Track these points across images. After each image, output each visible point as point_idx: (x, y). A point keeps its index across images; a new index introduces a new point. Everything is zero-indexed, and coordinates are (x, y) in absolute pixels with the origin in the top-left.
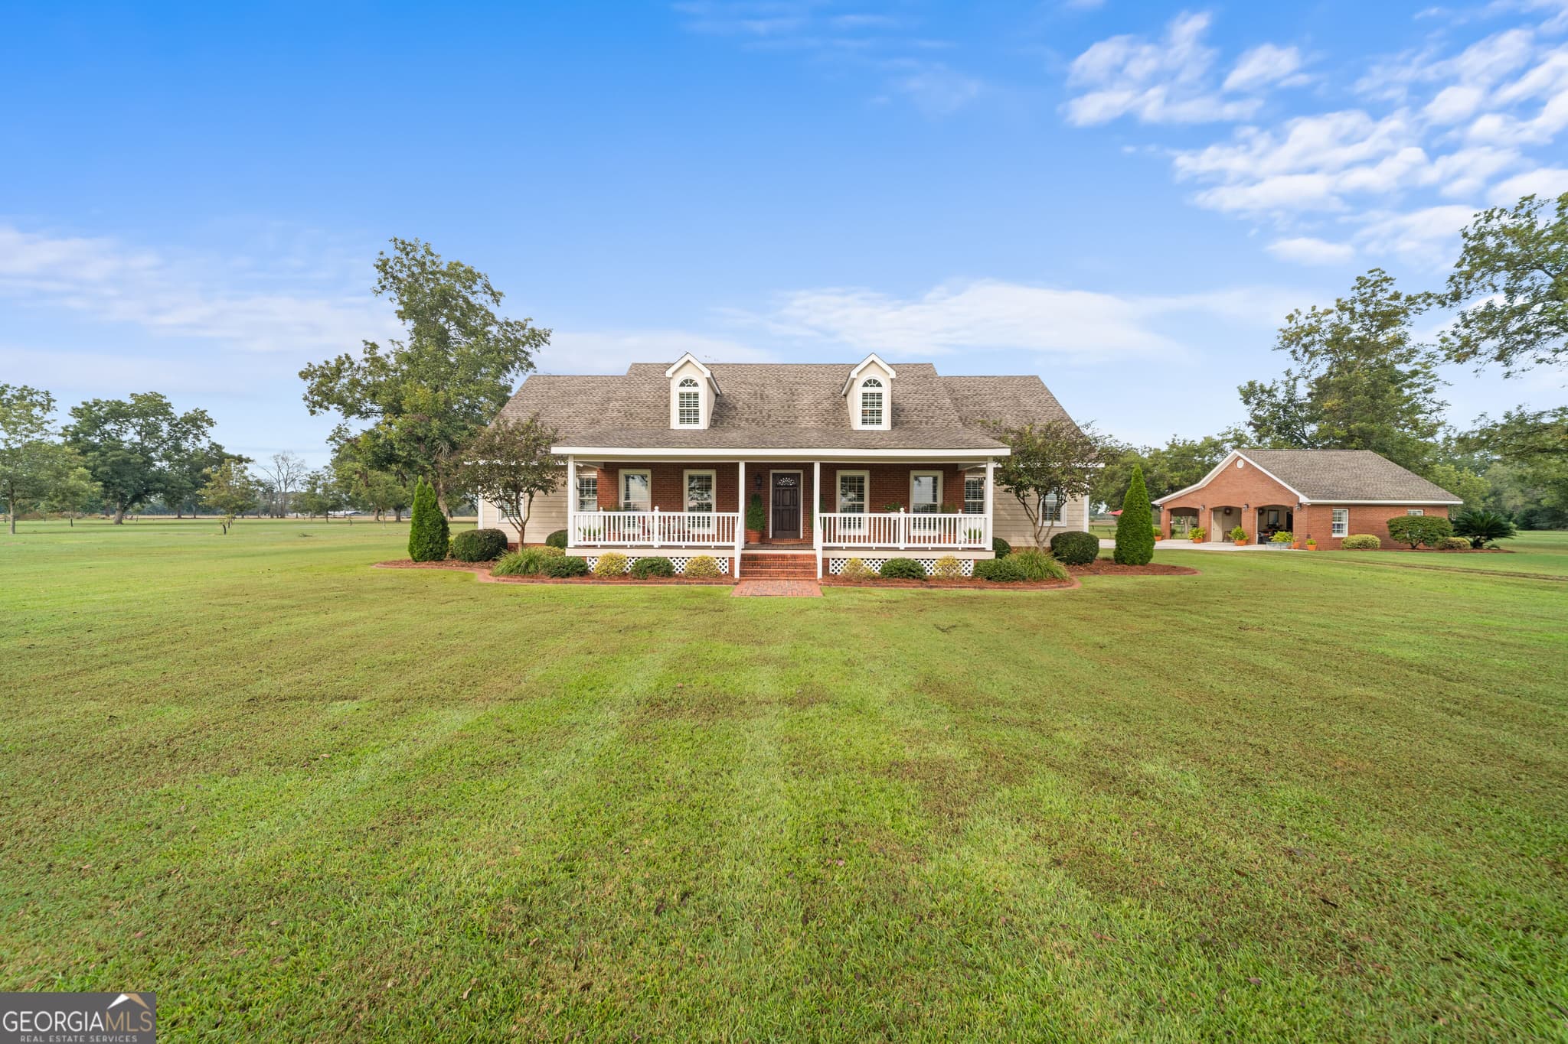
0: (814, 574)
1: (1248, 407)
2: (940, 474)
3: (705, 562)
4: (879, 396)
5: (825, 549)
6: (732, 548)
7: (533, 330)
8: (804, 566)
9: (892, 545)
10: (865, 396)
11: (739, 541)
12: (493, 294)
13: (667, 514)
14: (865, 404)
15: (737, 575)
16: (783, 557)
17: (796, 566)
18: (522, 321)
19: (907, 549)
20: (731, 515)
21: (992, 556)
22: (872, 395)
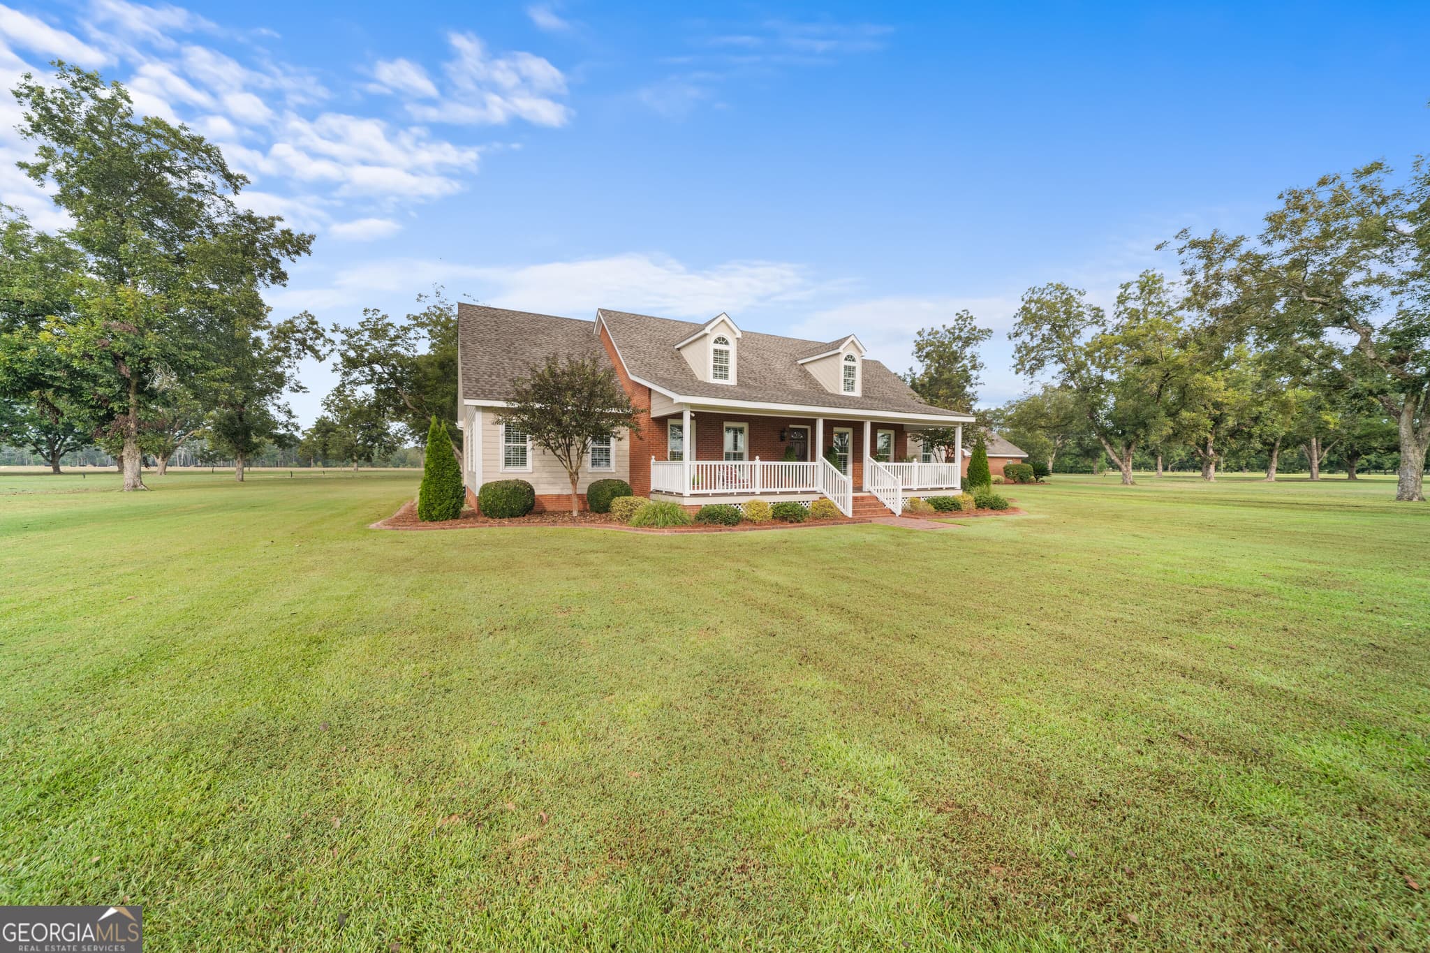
2: (892, 433)
3: (830, 504)
4: (854, 369)
10: (845, 367)
11: (819, 487)
13: (766, 463)
14: (845, 375)
19: (918, 490)
22: (849, 367)
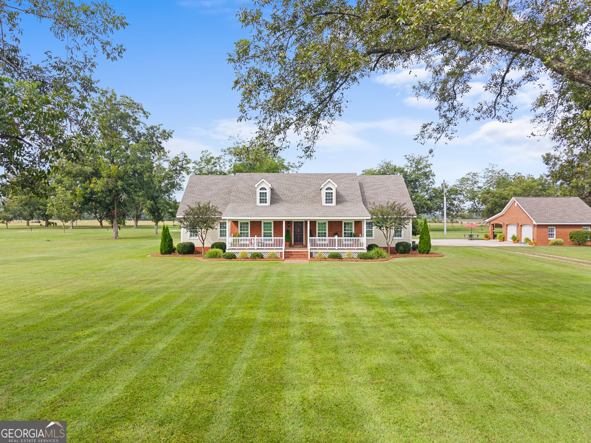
0: (307, 257)
1: (547, 166)
2: (353, 222)
3: (273, 254)
4: (332, 193)
5: (311, 249)
6: (282, 249)
7: (164, 131)
8: (304, 255)
9: (333, 248)
10: (326, 193)
11: (283, 247)
12: (144, 113)
13: (259, 238)
14: (326, 196)
15: (283, 258)
16: (298, 252)
17: (302, 255)
18: (157, 125)
19: (338, 249)
20: (280, 238)
21: (366, 251)
22: (329, 193)
